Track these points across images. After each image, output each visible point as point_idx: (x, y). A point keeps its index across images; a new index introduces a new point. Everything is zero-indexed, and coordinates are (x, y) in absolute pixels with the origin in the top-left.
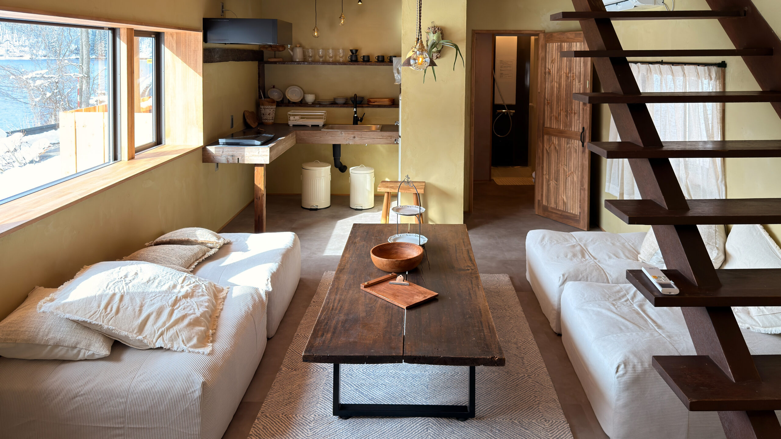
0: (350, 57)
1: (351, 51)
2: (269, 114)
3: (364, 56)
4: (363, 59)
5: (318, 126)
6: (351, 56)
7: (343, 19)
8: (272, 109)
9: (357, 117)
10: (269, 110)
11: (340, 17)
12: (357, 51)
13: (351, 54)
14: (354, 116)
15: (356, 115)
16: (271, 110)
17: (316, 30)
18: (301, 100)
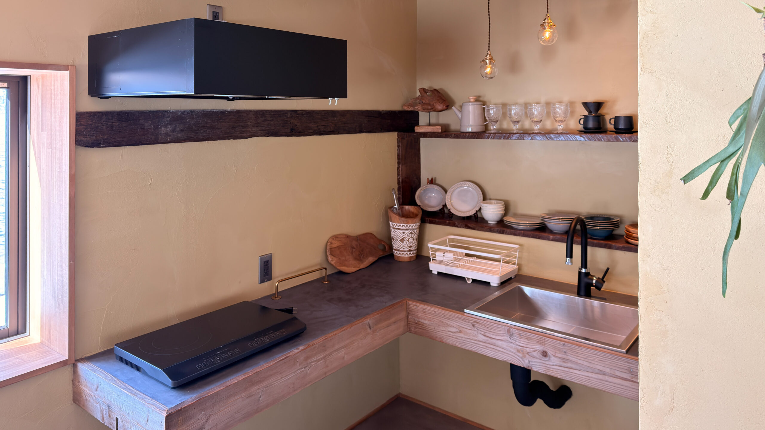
0: (582, 122)
1: (586, 105)
2: (402, 240)
3: (617, 119)
4: (616, 125)
5: (488, 283)
6: (586, 118)
7: (550, 27)
8: (407, 230)
9: (587, 274)
10: (401, 231)
11: (542, 25)
12: (599, 105)
13: (586, 113)
14: (580, 273)
15: (583, 270)
16: (406, 232)
17: (488, 61)
18: (475, 212)
